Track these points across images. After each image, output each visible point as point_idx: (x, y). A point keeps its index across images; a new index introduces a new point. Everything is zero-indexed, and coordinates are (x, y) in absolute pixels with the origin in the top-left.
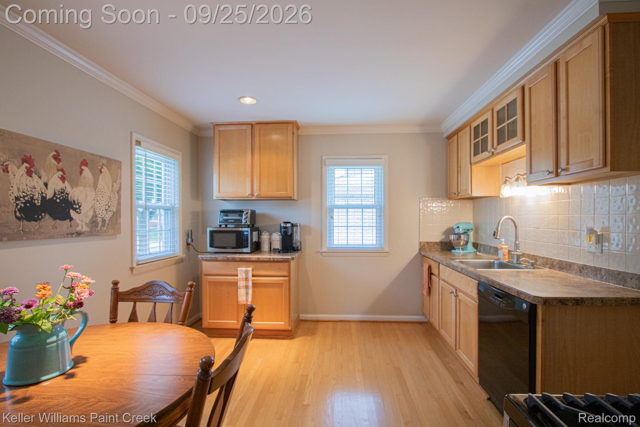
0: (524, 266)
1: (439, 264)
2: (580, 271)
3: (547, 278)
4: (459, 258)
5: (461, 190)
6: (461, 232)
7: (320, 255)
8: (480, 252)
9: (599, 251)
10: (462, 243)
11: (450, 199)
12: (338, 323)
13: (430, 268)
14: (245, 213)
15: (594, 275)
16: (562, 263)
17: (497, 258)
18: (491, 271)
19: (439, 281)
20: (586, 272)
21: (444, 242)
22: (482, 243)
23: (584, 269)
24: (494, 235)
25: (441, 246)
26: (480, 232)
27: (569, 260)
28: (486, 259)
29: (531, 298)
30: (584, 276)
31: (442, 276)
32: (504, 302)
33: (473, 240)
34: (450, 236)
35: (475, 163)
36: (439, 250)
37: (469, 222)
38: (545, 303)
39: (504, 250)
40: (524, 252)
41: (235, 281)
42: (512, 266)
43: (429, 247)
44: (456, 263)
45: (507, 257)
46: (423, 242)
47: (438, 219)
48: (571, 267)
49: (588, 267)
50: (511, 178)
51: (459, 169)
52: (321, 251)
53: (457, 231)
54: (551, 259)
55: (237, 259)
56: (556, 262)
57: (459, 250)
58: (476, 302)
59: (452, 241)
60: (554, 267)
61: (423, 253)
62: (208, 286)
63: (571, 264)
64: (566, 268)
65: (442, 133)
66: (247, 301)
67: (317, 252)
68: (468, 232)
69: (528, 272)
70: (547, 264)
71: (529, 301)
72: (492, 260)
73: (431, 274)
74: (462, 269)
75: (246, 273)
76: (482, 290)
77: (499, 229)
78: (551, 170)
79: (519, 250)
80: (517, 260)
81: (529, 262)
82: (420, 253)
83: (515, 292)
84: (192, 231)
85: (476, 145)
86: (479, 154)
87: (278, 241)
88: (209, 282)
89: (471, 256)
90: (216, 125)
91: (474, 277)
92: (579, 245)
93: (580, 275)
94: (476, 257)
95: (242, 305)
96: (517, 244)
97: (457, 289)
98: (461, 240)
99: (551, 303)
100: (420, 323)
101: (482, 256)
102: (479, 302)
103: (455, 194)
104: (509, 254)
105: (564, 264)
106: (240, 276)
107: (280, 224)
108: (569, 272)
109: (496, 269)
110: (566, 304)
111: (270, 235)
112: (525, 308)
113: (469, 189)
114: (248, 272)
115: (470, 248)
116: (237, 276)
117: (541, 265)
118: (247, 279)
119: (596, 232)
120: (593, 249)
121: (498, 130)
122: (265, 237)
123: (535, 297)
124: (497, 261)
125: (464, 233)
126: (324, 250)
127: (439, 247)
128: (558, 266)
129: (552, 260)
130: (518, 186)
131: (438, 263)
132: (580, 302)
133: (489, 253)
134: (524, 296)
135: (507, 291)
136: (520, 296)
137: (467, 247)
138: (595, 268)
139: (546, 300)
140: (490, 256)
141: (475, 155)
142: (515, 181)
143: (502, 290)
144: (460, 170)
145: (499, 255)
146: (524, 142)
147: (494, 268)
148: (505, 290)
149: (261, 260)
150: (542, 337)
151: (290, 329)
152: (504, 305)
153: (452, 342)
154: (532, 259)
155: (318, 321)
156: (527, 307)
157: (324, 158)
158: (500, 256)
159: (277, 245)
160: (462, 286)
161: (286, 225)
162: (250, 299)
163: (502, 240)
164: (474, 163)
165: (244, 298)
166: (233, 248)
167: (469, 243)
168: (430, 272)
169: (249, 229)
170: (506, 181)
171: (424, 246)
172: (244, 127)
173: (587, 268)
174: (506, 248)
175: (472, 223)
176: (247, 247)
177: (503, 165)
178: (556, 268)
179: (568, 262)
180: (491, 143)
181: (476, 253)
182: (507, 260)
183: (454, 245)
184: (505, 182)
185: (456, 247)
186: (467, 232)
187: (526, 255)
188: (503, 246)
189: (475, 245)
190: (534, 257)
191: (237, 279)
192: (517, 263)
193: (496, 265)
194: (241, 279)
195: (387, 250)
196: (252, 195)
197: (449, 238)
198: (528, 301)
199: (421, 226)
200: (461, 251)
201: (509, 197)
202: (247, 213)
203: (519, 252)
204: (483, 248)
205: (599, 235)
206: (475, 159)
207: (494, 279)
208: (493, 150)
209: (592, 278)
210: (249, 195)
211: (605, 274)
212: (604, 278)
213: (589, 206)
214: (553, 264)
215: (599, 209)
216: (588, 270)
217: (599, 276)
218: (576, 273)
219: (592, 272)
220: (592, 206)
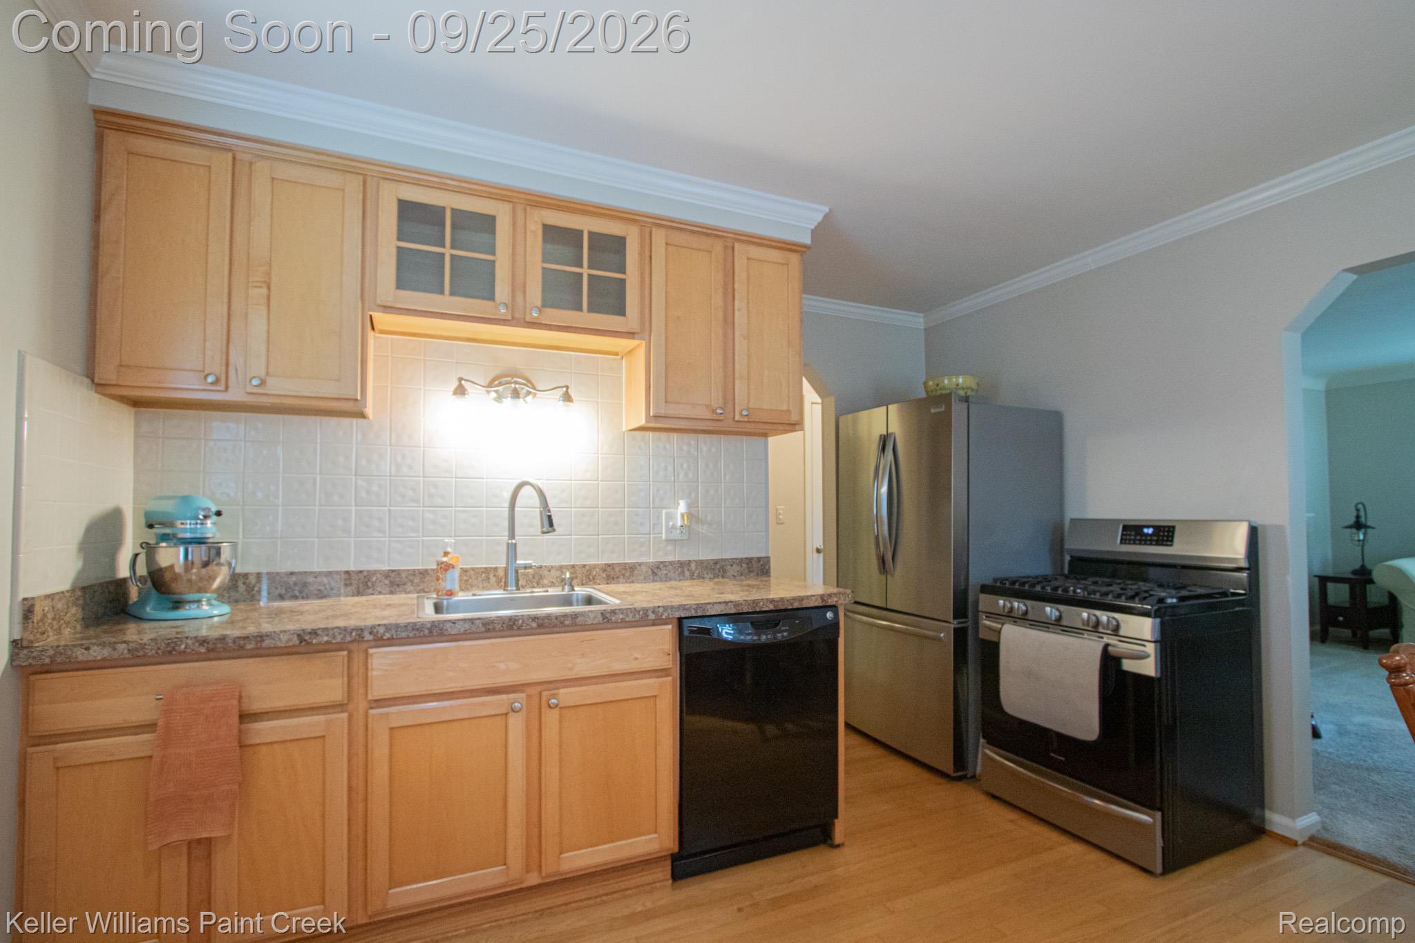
2: (653, 575)
9: (686, 537)
15: (679, 574)
16: (613, 569)
20: (665, 572)
23: (660, 569)
27: (625, 560)
30: (661, 580)
32: (783, 628)
48: (633, 571)
49: (666, 563)
54: (584, 566)
56: (598, 568)
58: (667, 675)
63: (634, 566)
64: (624, 575)
92: (648, 532)
93: (654, 581)
108: (631, 580)
112: (831, 619)
113: (354, 384)
120: (676, 536)
128: (604, 575)
129: (587, 568)
138: (681, 564)
141: (401, 286)
152: (785, 634)
156: (834, 616)
171: (43, 616)
173: (666, 566)
179: (625, 564)
206: (404, 299)
208: (535, 314)
209: (675, 581)
211: (697, 568)
212: (696, 574)
213: (666, 468)
214: (590, 574)
215: (682, 476)
216: (667, 568)
217: (687, 573)
218: (646, 580)
219: (674, 572)
220: (670, 468)
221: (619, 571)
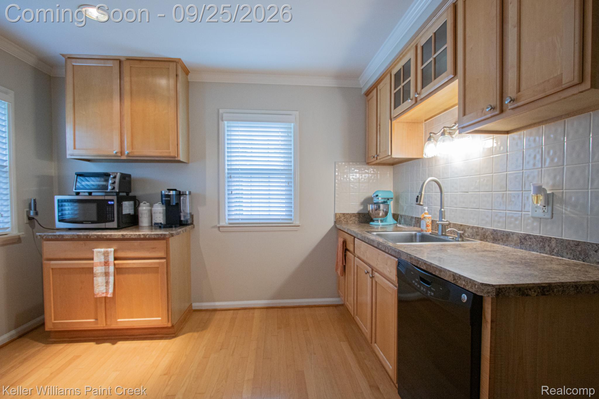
0: (450, 238)
1: (355, 237)
2: (521, 243)
3: (484, 253)
4: (376, 230)
5: (380, 152)
6: (380, 202)
7: (216, 229)
8: (400, 223)
9: (548, 216)
10: (381, 214)
11: (368, 164)
12: (240, 312)
13: (345, 242)
14: (112, 176)
15: (541, 247)
16: (497, 234)
17: (418, 229)
18: (414, 246)
19: (354, 258)
20: (530, 243)
21: (362, 214)
22: (403, 214)
23: (526, 240)
24: (417, 201)
25: (359, 218)
26: (400, 202)
27: (505, 229)
28: (408, 231)
29: (477, 287)
30: (526, 249)
31: (357, 252)
32: (432, 289)
33: (393, 211)
34: (369, 206)
35: (396, 118)
36: (356, 222)
37: (389, 190)
38: (497, 295)
39: (427, 220)
40: (450, 222)
41: (90, 266)
42: (436, 238)
43: (345, 220)
44: (373, 236)
45: (430, 228)
46: (338, 213)
47: (356, 187)
48: (508, 238)
49: (532, 236)
50: (436, 133)
51: (378, 127)
52: (218, 225)
53: (375, 200)
54: (483, 228)
55: (92, 237)
56: (489, 232)
57: (378, 222)
58: (396, 286)
59: (371, 212)
60: (487, 238)
61: (338, 226)
62: (51, 275)
63: (509, 234)
64: (502, 239)
65: (361, 89)
66: (107, 292)
67: (214, 227)
68: (388, 201)
69: (457, 246)
70: (477, 235)
71: (473, 290)
72: (414, 233)
73: (346, 250)
74: (379, 243)
75: (106, 255)
76: (403, 271)
77: (423, 193)
78: (493, 104)
79: (445, 219)
80: (442, 232)
81: (457, 233)
82: (335, 226)
83: (450, 276)
84: (37, 201)
85: (397, 95)
86: (400, 104)
87: (160, 213)
88: (52, 269)
89: (391, 228)
90: (69, 58)
91: (393, 253)
92: (520, 210)
93: (521, 248)
94: (396, 229)
95: (100, 298)
96: (442, 211)
97: (373, 268)
98: (380, 210)
99: (507, 294)
100: (336, 306)
101: (402, 228)
102: (399, 285)
103: (374, 157)
104: (432, 225)
105: (499, 234)
106: (96, 260)
107: (161, 192)
108: (506, 244)
109: (418, 242)
110: (527, 295)
111: (151, 206)
112: (465, 301)
113: (388, 150)
114: (108, 254)
115: (390, 219)
116: (92, 259)
117: (470, 237)
118: (106, 263)
119: (544, 190)
120: (540, 213)
121: (422, 70)
122: (144, 208)
123: (482, 284)
124: (419, 233)
125: (384, 203)
126: (222, 224)
127: (357, 219)
128: (492, 237)
129: (484, 230)
130: (444, 141)
131: (353, 237)
132: (547, 291)
133: (410, 225)
134: (464, 283)
135: (437, 273)
136: (457, 282)
137: (386, 219)
138: (543, 239)
139: (499, 289)
140: (412, 228)
141: (395, 108)
142: (441, 135)
143: (430, 271)
144: (380, 128)
145: (421, 226)
146: (455, 78)
147: (416, 241)
148: (435, 272)
149: (126, 237)
150: (491, 346)
151: (170, 325)
152: (432, 294)
153: (367, 333)
154: (459, 230)
155: (215, 310)
156: (467, 300)
157: (221, 111)
158: (423, 227)
159: (160, 218)
160: (379, 265)
161: (170, 192)
162: (111, 290)
163: (424, 208)
164: (394, 117)
165: (102, 289)
166: (93, 222)
167: (388, 214)
168: (345, 248)
169: (115, 198)
170: (430, 137)
171: (340, 217)
172: (109, 64)
173: (531, 238)
174: (429, 218)
175: (392, 191)
176: (113, 221)
177: (426, 122)
178: (489, 240)
179: (504, 231)
180: (414, 88)
181: (396, 225)
182: (430, 232)
183: (372, 217)
184: (429, 139)
185: (374, 219)
186: (386, 202)
187: (452, 225)
188: (426, 216)
189: (396, 217)
190: (461, 227)
191: (93, 264)
192: (442, 235)
193: (418, 238)
194: (99, 264)
195: (297, 223)
196: (122, 153)
197: (367, 208)
198: (471, 290)
199: (337, 195)
200: (380, 223)
201: (432, 157)
202: (115, 177)
203: (445, 222)
204: (404, 219)
205: (548, 195)
206: (395, 113)
207: (418, 256)
208: (417, 96)
209: (537, 252)
210: (116, 153)
211: (556, 246)
212: (555, 251)
213: (535, 157)
214: (485, 235)
215: (548, 161)
216: (532, 240)
217: (547, 248)
218: (516, 246)
219: (537, 244)
220: (538, 157)
221: (500, 236)
